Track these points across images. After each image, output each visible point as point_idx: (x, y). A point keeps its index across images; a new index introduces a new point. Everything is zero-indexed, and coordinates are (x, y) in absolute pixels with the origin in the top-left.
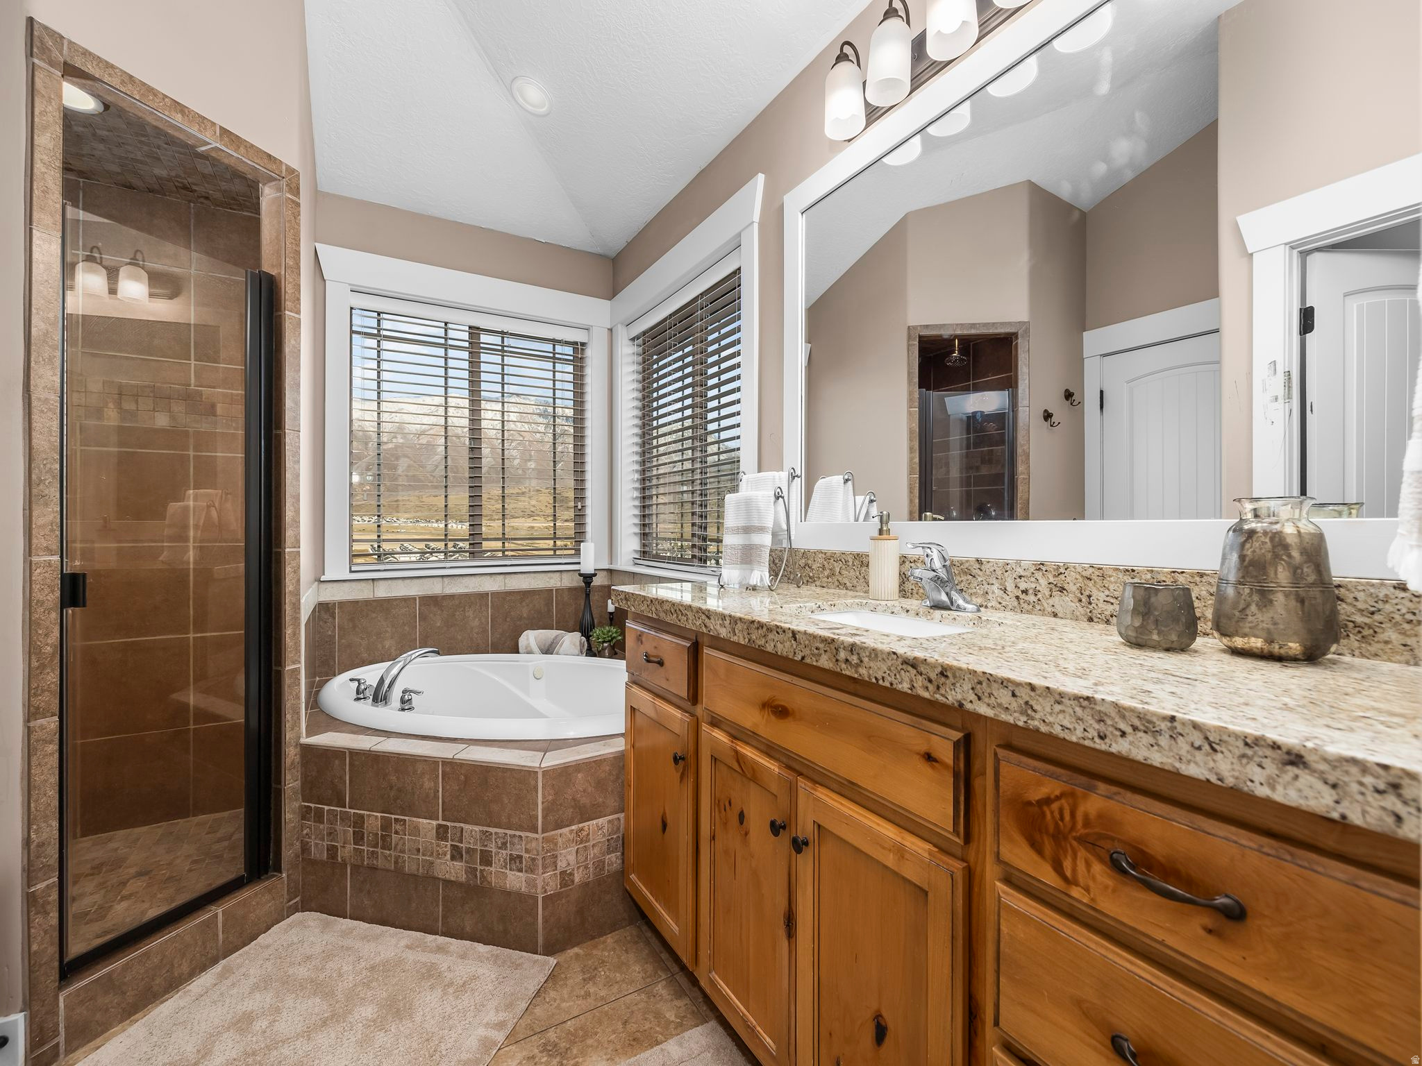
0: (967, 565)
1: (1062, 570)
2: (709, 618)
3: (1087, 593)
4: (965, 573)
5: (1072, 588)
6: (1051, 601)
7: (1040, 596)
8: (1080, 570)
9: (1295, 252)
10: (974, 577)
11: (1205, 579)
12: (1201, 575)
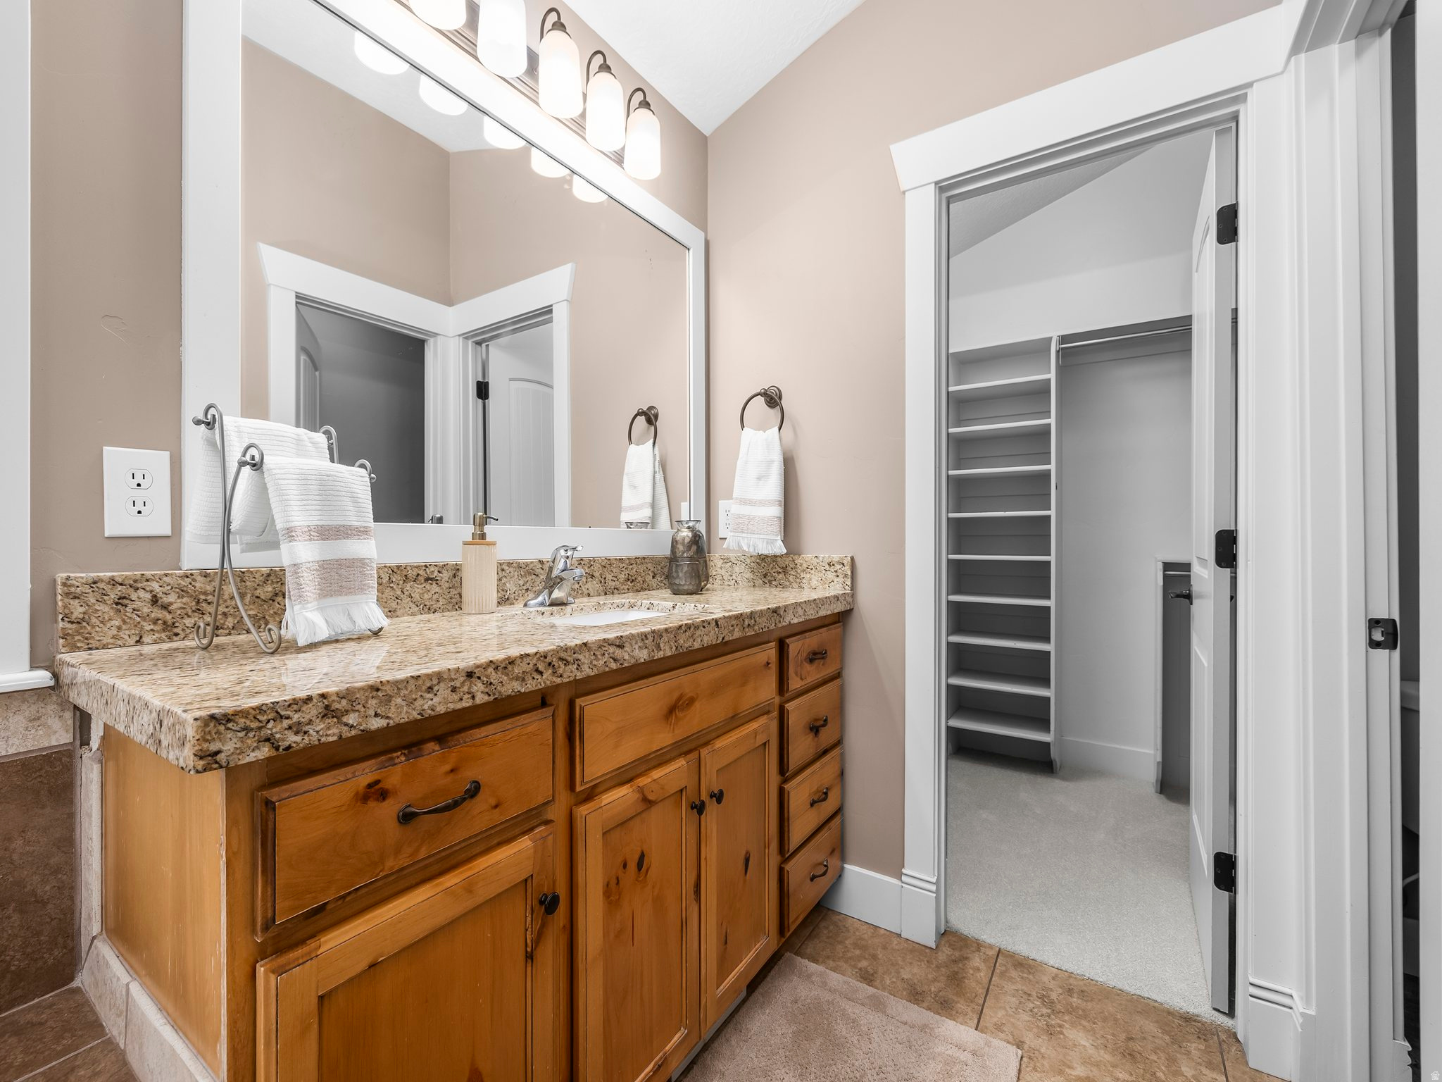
0: (532, 565)
1: (592, 563)
2: (621, 647)
3: (603, 577)
4: (530, 574)
5: (597, 574)
6: (586, 586)
7: (580, 584)
8: (600, 561)
9: (470, 342)
10: (538, 576)
11: (646, 560)
12: (644, 558)
